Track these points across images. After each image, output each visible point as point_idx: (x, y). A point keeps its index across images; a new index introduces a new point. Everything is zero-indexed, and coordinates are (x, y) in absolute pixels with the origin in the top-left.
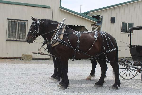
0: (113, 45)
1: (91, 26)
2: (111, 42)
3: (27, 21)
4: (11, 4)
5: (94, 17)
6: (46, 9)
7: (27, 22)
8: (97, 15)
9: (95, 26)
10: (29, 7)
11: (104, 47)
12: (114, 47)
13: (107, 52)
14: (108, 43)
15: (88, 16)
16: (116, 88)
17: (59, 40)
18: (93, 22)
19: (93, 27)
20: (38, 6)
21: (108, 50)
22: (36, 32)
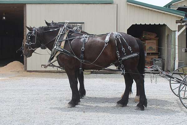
0: (130, 50)
1: (177, 23)
2: (128, 46)
3: (84, 23)
4: (63, 3)
5: (180, 9)
6: (108, 5)
7: (83, 25)
8: (185, 6)
9: (183, 23)
10: (84, 5)
11: (118, 52)
12: (132, 52)
13: (123, 59)
14: (122, 47)
15: (171, 8)
16: (140, 109)
17: (60, 49)
18: (179, 17)
19: (179, 24)
20: (97, 2)
21: (124, 56)
22: (31, 43)
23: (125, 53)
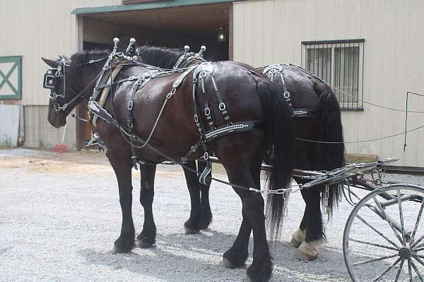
7: (361, 45)
11: (196, 118)
12: (227, 118)
17: (94, 108)
22: (57, 96)
23: (210, 120)
